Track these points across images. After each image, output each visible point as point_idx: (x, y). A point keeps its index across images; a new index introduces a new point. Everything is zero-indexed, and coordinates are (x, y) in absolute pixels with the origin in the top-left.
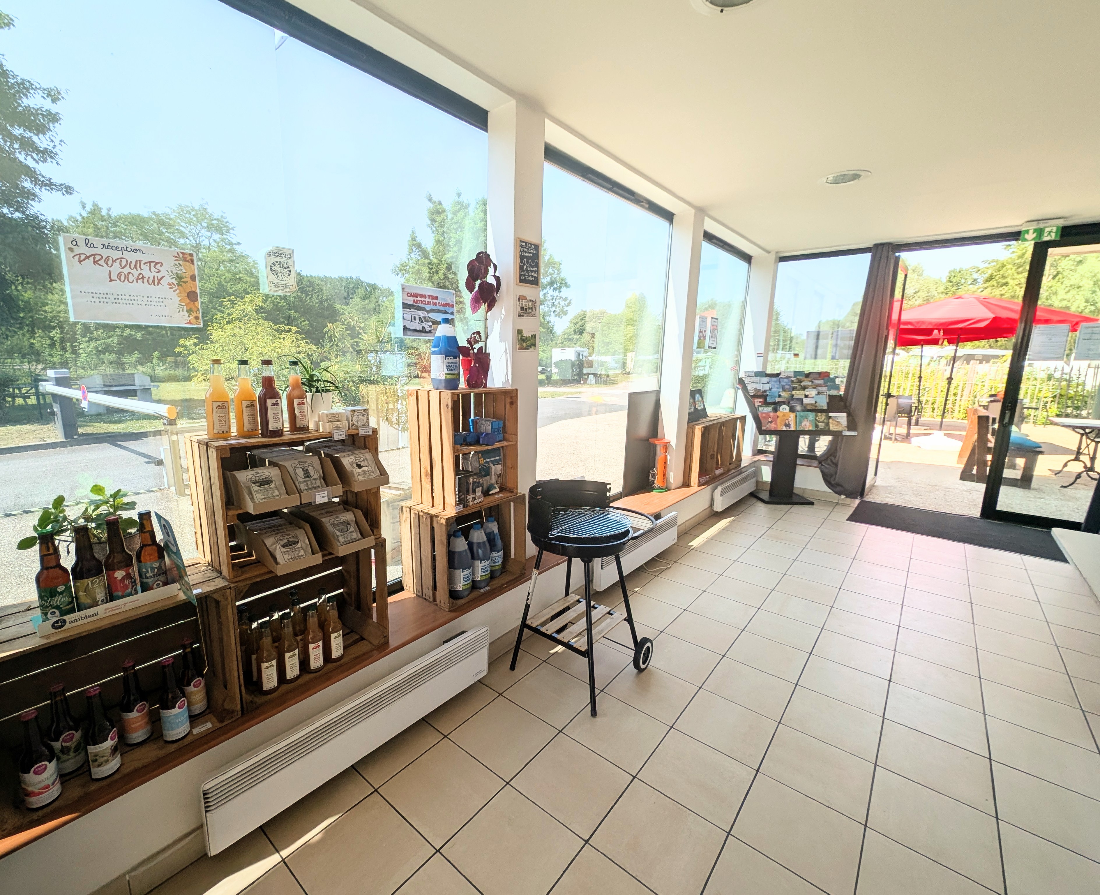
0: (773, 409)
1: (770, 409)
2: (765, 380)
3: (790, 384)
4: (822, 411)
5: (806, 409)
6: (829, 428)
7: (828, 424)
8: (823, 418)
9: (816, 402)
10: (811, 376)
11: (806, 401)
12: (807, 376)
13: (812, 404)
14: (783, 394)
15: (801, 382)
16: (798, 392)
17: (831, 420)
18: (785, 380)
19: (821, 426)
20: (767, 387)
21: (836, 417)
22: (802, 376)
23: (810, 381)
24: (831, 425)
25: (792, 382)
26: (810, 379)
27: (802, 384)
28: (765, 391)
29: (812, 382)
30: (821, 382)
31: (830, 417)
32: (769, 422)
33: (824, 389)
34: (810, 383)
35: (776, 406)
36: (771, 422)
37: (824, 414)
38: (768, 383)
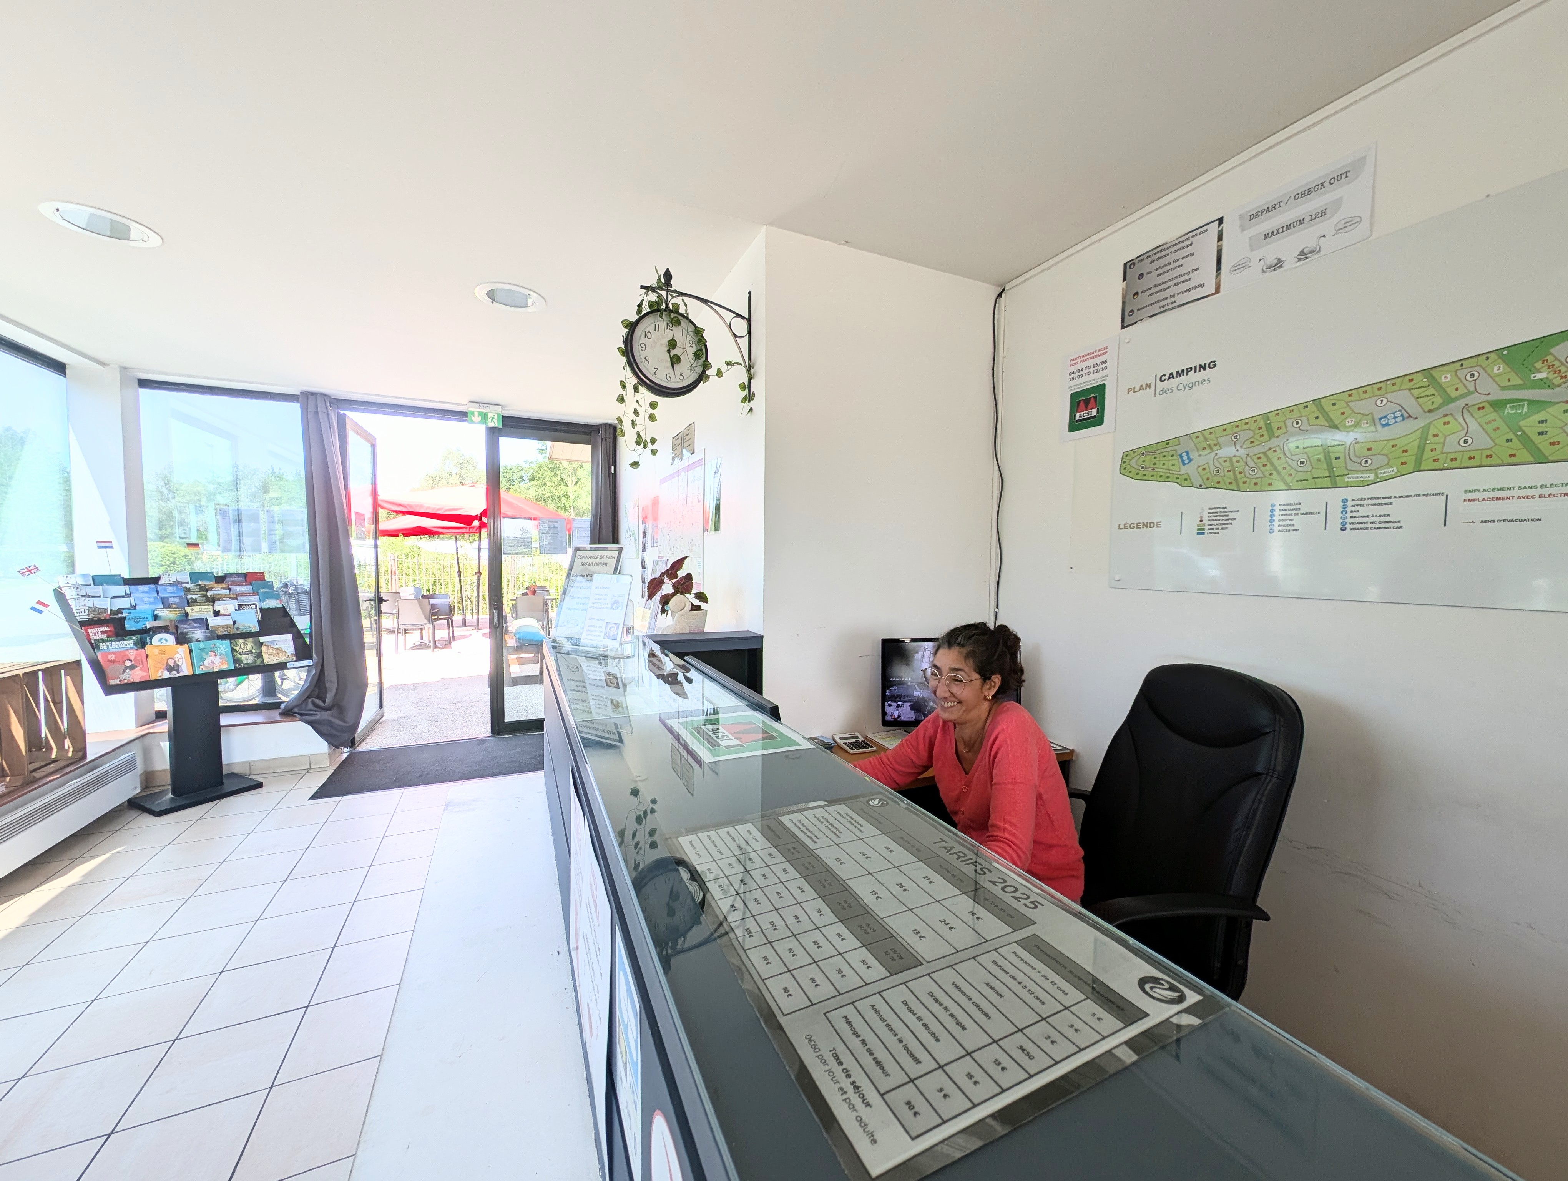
0: (135, 644)
1: (129, 643)
2: (121, 590)
3: (182, 594)
4: (245, 635)
5: (214, 636)
6: (263, 661)
7: (260, 655)
8: (249, 647)
9: (234, 622)
10: (227, 579)
11: (213, 622)
12: (220, 579)
13: (227, 626)
14: (163, 613)
15: (206, 590)
16: (196, 608)
17: (264, 649)
18: (169, 589)
19: (247, 659)
20: (124, 603)
21: (273, 642)
22: (210, 580)
23: (224, 588)
24: (265, 656)
25: (188, 590)
26: (224, 585)
27: (209, 593)
28: (120, 611)
29: (230, 589)
30: (247, 588)
31: (262, 644)
32: (126, 668)
33: (254, 599)
34: (227, 592)
35: (143, 636)
36: (132, 668)
37: (251, 640)
38: (128, 595)
